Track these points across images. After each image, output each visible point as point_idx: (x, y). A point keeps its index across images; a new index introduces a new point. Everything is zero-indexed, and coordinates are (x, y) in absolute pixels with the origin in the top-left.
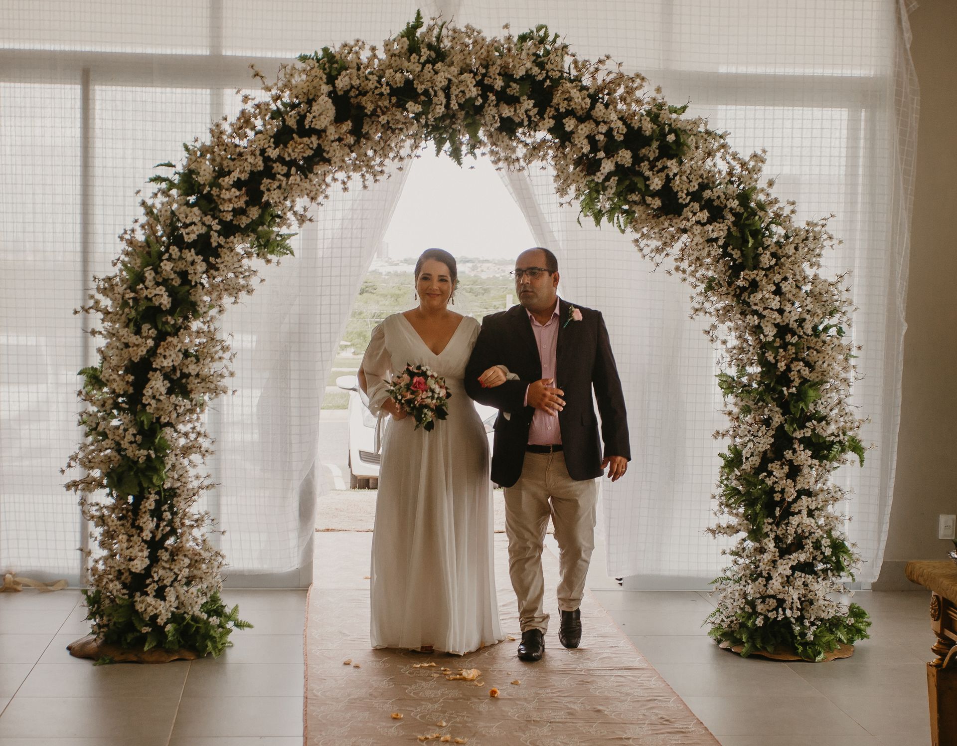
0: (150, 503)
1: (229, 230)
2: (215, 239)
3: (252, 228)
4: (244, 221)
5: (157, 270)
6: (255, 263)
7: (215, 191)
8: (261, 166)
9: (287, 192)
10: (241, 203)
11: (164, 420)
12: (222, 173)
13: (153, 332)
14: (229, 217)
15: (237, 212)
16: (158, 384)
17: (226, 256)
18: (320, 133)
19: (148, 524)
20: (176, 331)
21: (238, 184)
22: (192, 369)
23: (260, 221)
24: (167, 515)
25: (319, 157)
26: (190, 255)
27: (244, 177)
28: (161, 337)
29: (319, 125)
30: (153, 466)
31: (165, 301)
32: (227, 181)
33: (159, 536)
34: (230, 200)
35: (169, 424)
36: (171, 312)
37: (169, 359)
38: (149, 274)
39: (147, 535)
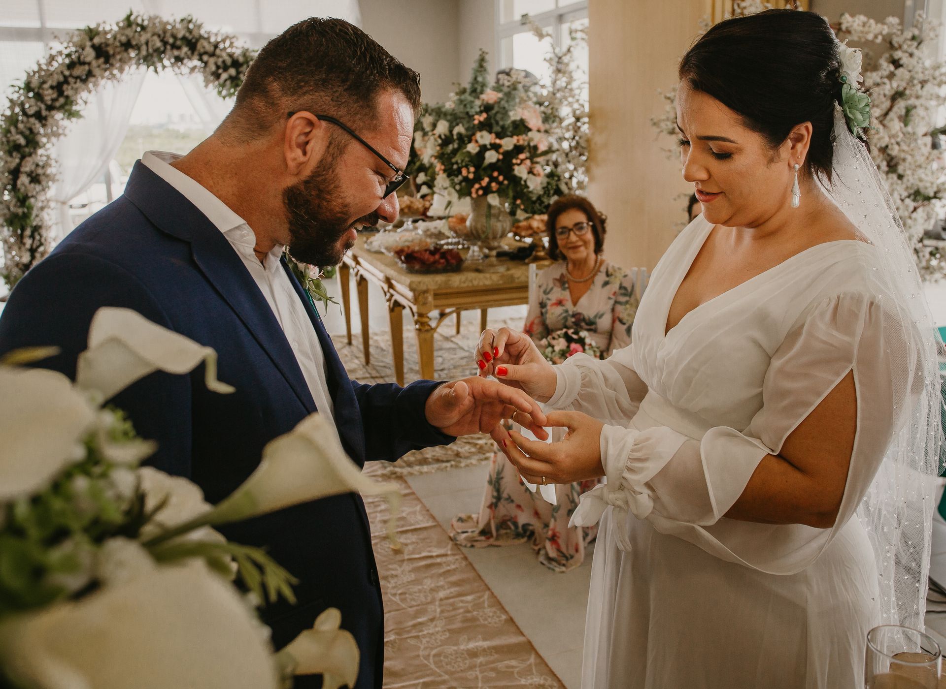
0: (28, 232)
1: (50, 108)
2: (44, 113)
3: (61, 108)
4: (57, 104)
5: (16, 127)
6: (66, 123)
7: (41, 91)
8: (61, 79)
9: (76, 91)
10: (55, 96)
11: (30, 194)
12: (44, 82)
13: (19, 156)
14: (49, 103)
15: (53, 100)
16: (24, 179)
17: (50, 120)
18: (89, 64)
19: (28, 242)
20: (30, 155)
21: (52, 87)
22: (40, 171)
23: (66, 104)
24: (38, 237)
25: (90, 74)
26: (32, 120)
27: (55, 84)
28: (23, 158)
29: (88, 59)
30: (26, 216)
31: (22, 141)
32: (46, 86)
33: (34, 246)
34: (49, 95)
35: (33, 196)
36: (27, 145)
37: (28, 166)
38: (13, 129)
39: (28, 246)
